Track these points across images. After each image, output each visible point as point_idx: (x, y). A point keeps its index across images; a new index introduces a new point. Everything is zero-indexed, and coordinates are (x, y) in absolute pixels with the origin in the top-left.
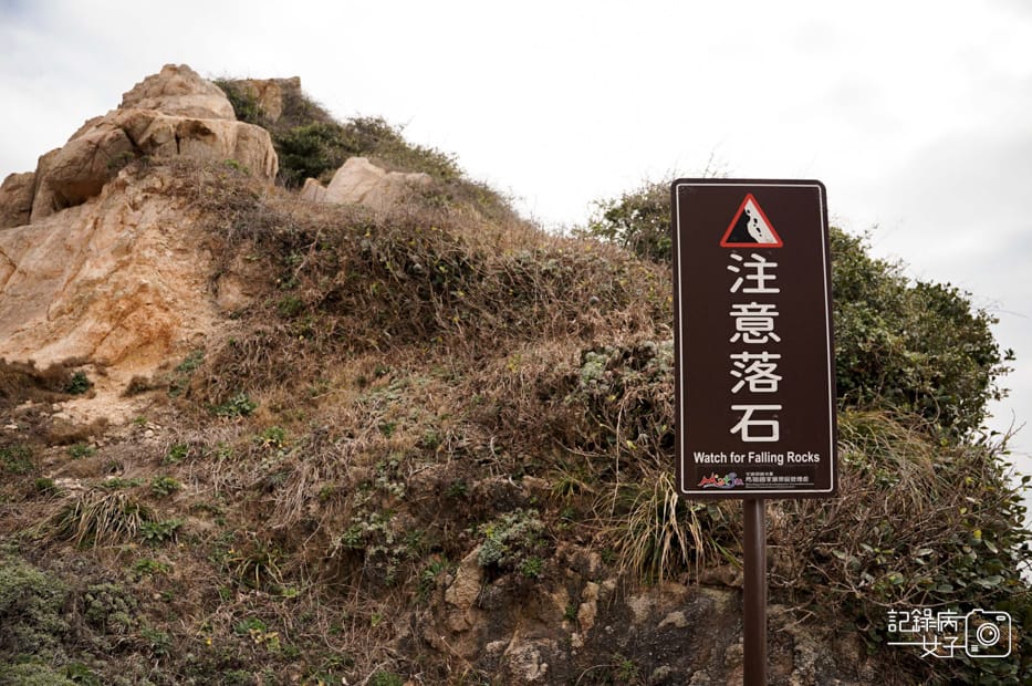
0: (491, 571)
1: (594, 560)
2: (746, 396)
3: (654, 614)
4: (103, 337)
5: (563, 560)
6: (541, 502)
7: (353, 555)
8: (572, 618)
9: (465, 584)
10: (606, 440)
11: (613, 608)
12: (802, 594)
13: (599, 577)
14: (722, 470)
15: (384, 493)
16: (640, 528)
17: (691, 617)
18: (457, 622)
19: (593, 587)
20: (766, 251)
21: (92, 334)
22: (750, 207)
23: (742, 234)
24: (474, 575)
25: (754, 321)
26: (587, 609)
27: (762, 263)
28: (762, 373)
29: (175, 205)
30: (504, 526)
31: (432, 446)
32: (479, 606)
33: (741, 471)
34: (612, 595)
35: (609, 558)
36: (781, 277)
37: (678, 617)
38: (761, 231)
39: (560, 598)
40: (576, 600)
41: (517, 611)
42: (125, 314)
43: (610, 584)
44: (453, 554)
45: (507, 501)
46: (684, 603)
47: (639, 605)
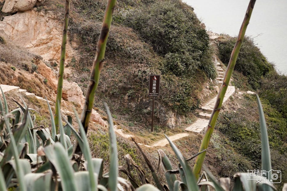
0: (129, 96)
1: (140, 95)
2: (153, 90)
3: (146, 101)
4: (55, 55)
5: (137, 95)
6: (134, 88)
7: (113, 94)
8: (138, 101)
9: (126, 98)
10: (141, 83)
11: (142, 100)
12: (159, 100)
13: (140, 97)
14: (151, 94)
15: (115, 87)
16: (145, 93)
17: (149, 101)
18: (125, 101)
19: (140, 98)
20: (156, 80)
21: (53, 54)
22: (155, 77)
23: (154, 79)
24: (127, 97)
25: (154, 85)
26: (139, 100)
27: (155, 81)
28: (155, 88)
29: (56, 22)
30: (130, 91)
31: (121, 81)
32: (128, 100)
33: (153, 94)
34: (142, 99)
35: (141, 95)
36: (157, 82)
37: (148, 101)
38: (155, 79)
39: (136, 99)
40: (138, 99)
41: (132, 100)
42: (58, 50)
43: (141, 98)
44: (125, 94)
45: (130, 88)
46: (149, 100)
47: (144, 100)
